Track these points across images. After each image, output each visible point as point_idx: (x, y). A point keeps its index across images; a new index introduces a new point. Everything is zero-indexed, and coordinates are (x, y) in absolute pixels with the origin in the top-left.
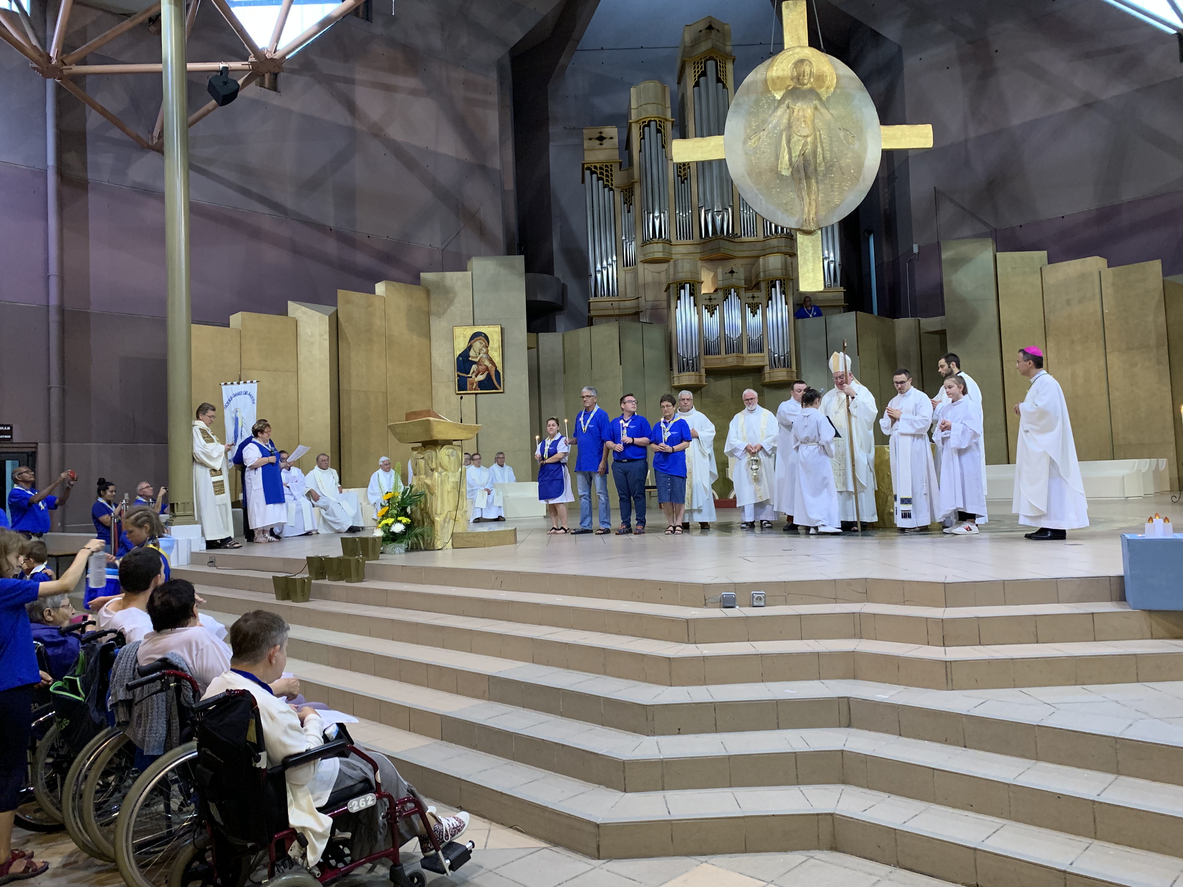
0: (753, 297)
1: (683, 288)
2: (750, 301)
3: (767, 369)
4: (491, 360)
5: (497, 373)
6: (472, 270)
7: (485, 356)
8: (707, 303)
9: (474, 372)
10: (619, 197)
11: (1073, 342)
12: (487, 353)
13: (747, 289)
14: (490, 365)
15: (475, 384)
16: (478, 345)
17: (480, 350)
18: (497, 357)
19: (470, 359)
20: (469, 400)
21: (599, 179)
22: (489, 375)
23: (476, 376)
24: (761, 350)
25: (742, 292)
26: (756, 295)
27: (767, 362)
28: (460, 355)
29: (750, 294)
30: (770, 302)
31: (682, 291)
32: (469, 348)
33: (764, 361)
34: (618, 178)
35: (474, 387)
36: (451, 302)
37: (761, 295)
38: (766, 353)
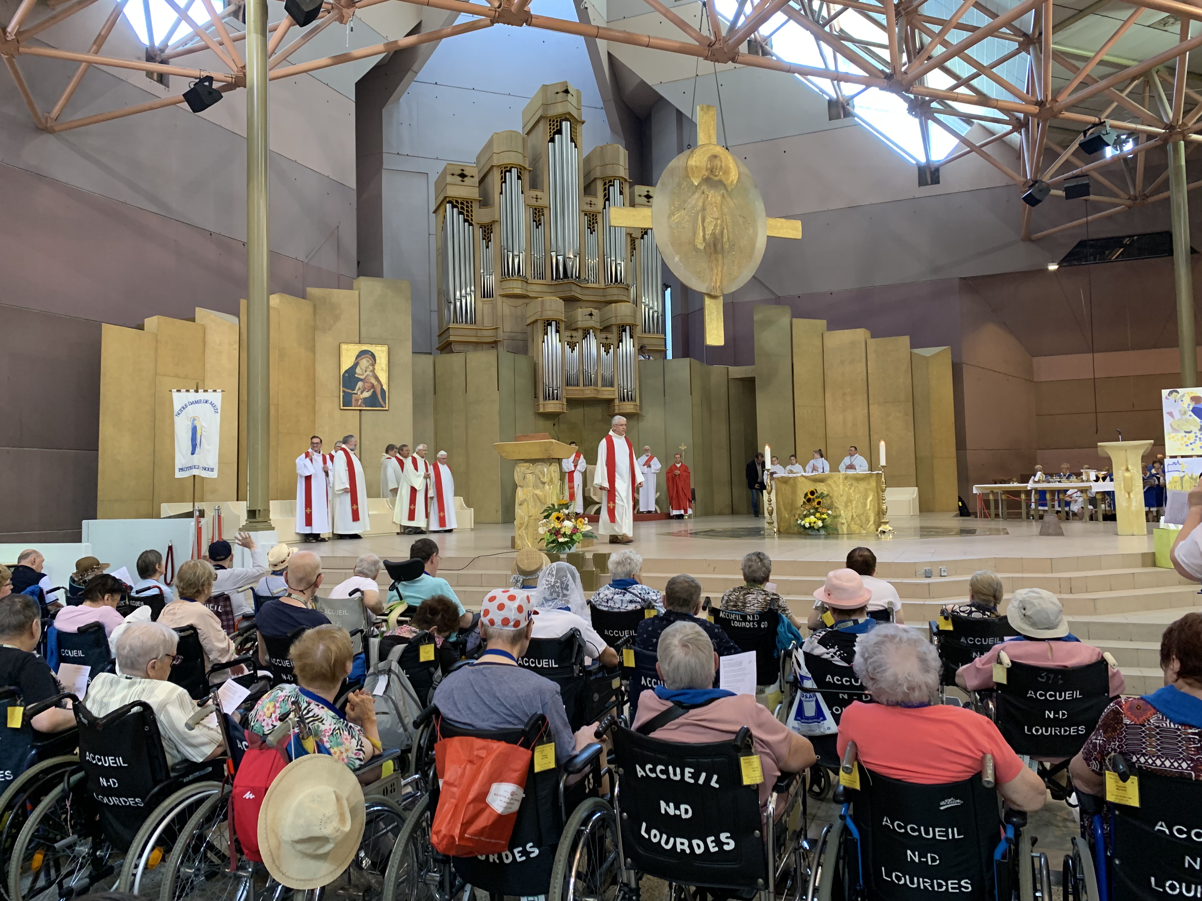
0: (607, 338)
1: (550, 325)
2: (604, 341)
3: (617, 402)
4: (377, 378)
5: (383, 390)
6: (359, 289)
7: (371, 374)
8: (569, 339)
9: (359, 389)
10: (479, 233)
11: (844, 394)
12: (373, 371)
13: (601, 330)
14: (375, 383)
15: (360, 401)
16: (364, 362)
17: (367, 368)
18: (383, 377)
19: (356, 375)
20: (352, 417)
21: (460, 213)
22: (374, 393)
23: (362, 393)
24: (612, 385)
25: (598, 333)
26: (609, 336)
27: (616, 396)
28: (346, 372)
29: (604, 335)
30: (621, 343)
31: (549, 328)
32: (356, 365)
33: (614, 394)
34: (480, 215)
35: (359, 403)
36: (337, 318)
37: (613, 337)
38: (616, 388)
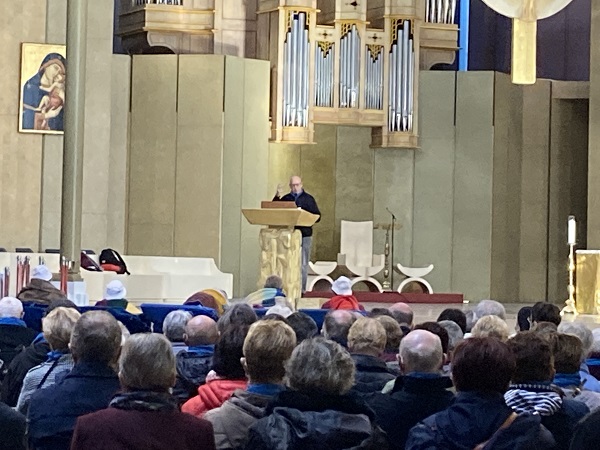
0: (375, 38)
1: (298, 18)
2: (372, 42)
3: (385, 131)
8: (322, 39)
9: (44, 105)
12: (62, 82)
13: (368, 27)
15: (44, 122)
16: (52, 69)
17: (55, 77)
19: (41, 87)
20: (33, 143)
23: (47, 111)
24: (380, 107)
25: (363, 30)
26: (378, 35)
27: (385, 122)
28: (28, 82)
29: (372, 34)
30: (395, 46)
31: (296, 22)
32: (42, 73)
33: (382, 120)
35: (43, 125)
37: (384, 36)
38: (384, 111)
